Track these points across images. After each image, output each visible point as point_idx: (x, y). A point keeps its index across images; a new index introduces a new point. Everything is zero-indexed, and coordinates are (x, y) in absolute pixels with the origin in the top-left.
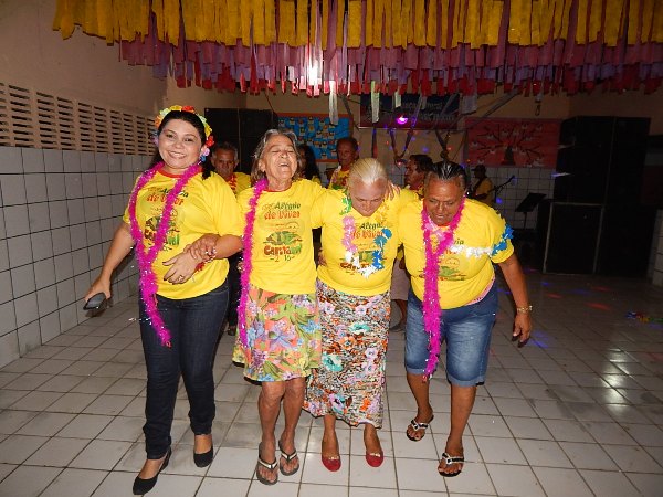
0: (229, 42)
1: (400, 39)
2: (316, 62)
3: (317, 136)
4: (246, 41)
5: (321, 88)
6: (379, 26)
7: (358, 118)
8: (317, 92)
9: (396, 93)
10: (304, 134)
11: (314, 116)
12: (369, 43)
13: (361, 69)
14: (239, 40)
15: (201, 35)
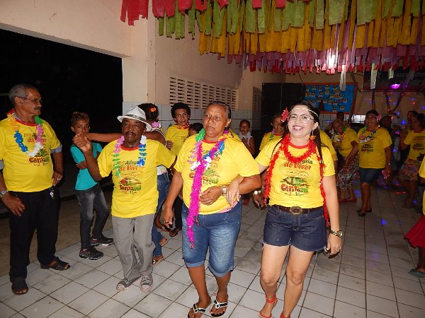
0: (283, 51)
1: (392, 41)
2: (333, 56)
3: (331, 97)
4: (293, 50)
5: (336, 69)
6: (377, 35)
7: (361, 86)
8: (333, 71)
9: (390, 70)
10: (321, 96)
11: (329, 84)
12: (369, 45)
13: (364, 57)
14: (289, 49)
15: (269, 49)
